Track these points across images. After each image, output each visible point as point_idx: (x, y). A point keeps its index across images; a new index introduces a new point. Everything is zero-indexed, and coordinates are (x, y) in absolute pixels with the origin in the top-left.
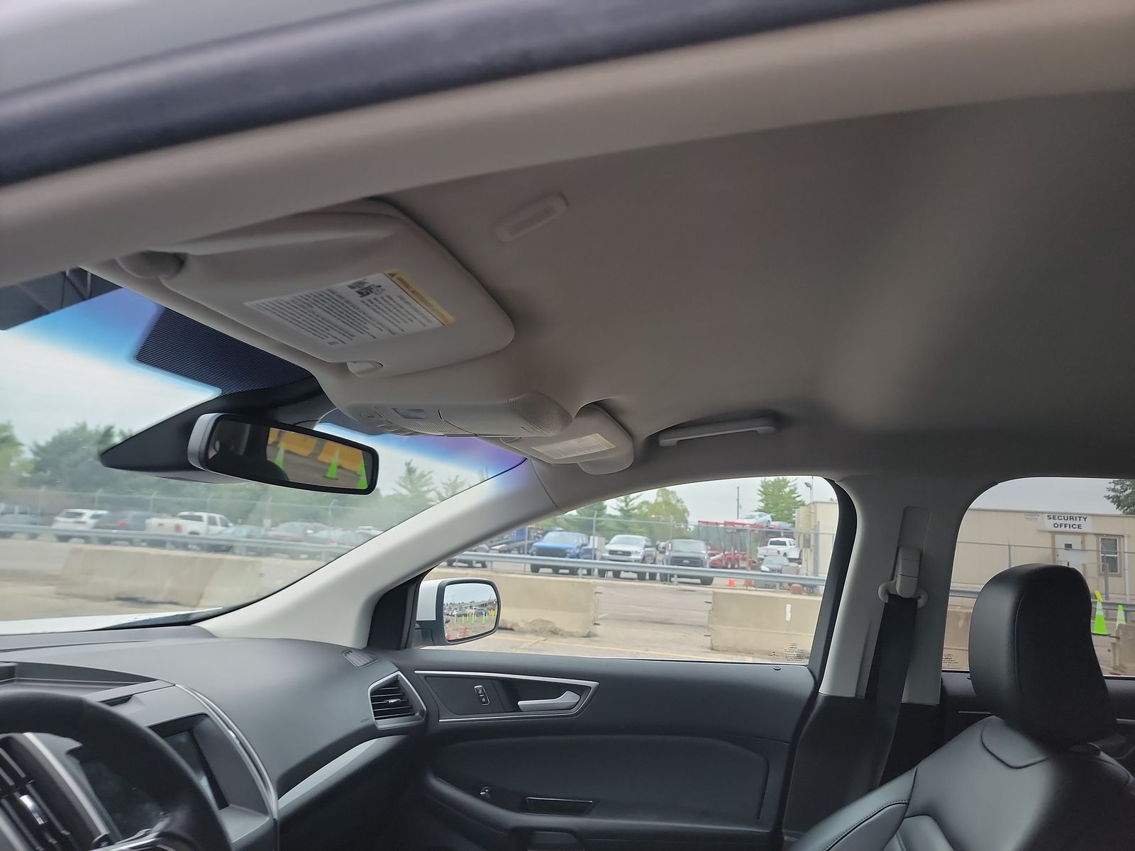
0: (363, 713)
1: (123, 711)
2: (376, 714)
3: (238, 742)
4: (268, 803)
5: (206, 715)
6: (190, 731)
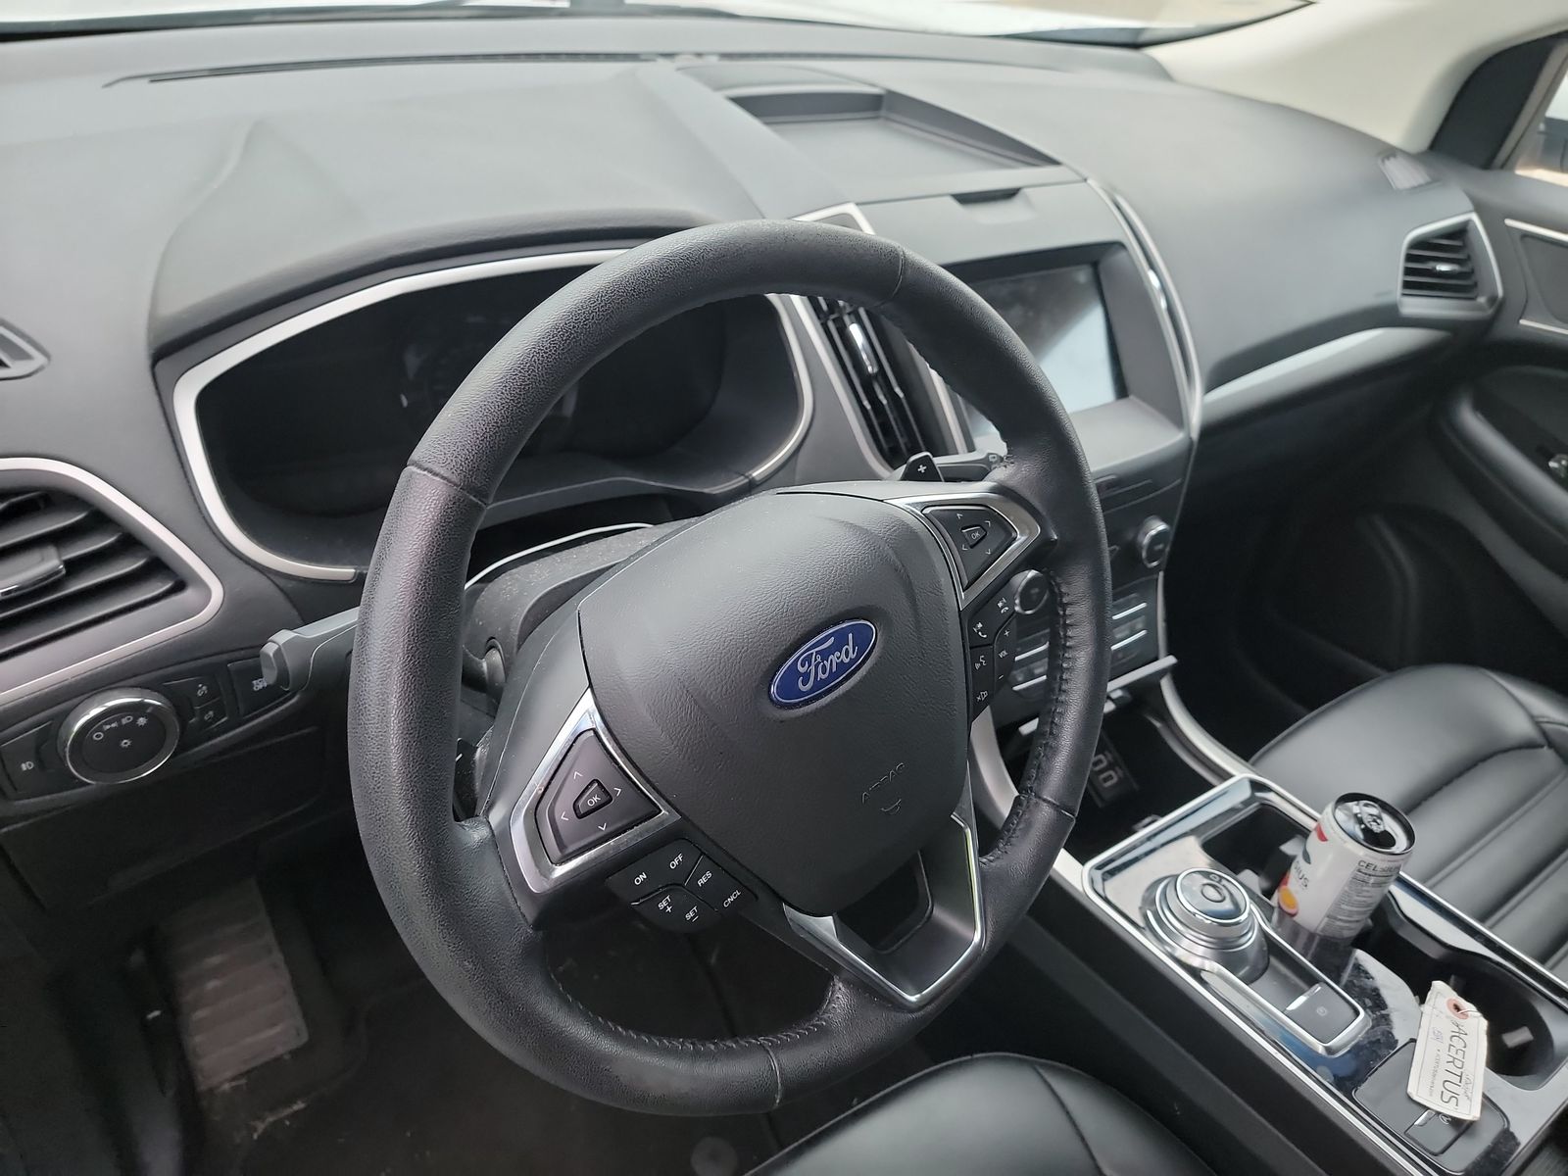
0: (1386, 281)
2: (1407, 285)
4: (1187, 412)
5: (1122, 246)
6: (1095, 265)
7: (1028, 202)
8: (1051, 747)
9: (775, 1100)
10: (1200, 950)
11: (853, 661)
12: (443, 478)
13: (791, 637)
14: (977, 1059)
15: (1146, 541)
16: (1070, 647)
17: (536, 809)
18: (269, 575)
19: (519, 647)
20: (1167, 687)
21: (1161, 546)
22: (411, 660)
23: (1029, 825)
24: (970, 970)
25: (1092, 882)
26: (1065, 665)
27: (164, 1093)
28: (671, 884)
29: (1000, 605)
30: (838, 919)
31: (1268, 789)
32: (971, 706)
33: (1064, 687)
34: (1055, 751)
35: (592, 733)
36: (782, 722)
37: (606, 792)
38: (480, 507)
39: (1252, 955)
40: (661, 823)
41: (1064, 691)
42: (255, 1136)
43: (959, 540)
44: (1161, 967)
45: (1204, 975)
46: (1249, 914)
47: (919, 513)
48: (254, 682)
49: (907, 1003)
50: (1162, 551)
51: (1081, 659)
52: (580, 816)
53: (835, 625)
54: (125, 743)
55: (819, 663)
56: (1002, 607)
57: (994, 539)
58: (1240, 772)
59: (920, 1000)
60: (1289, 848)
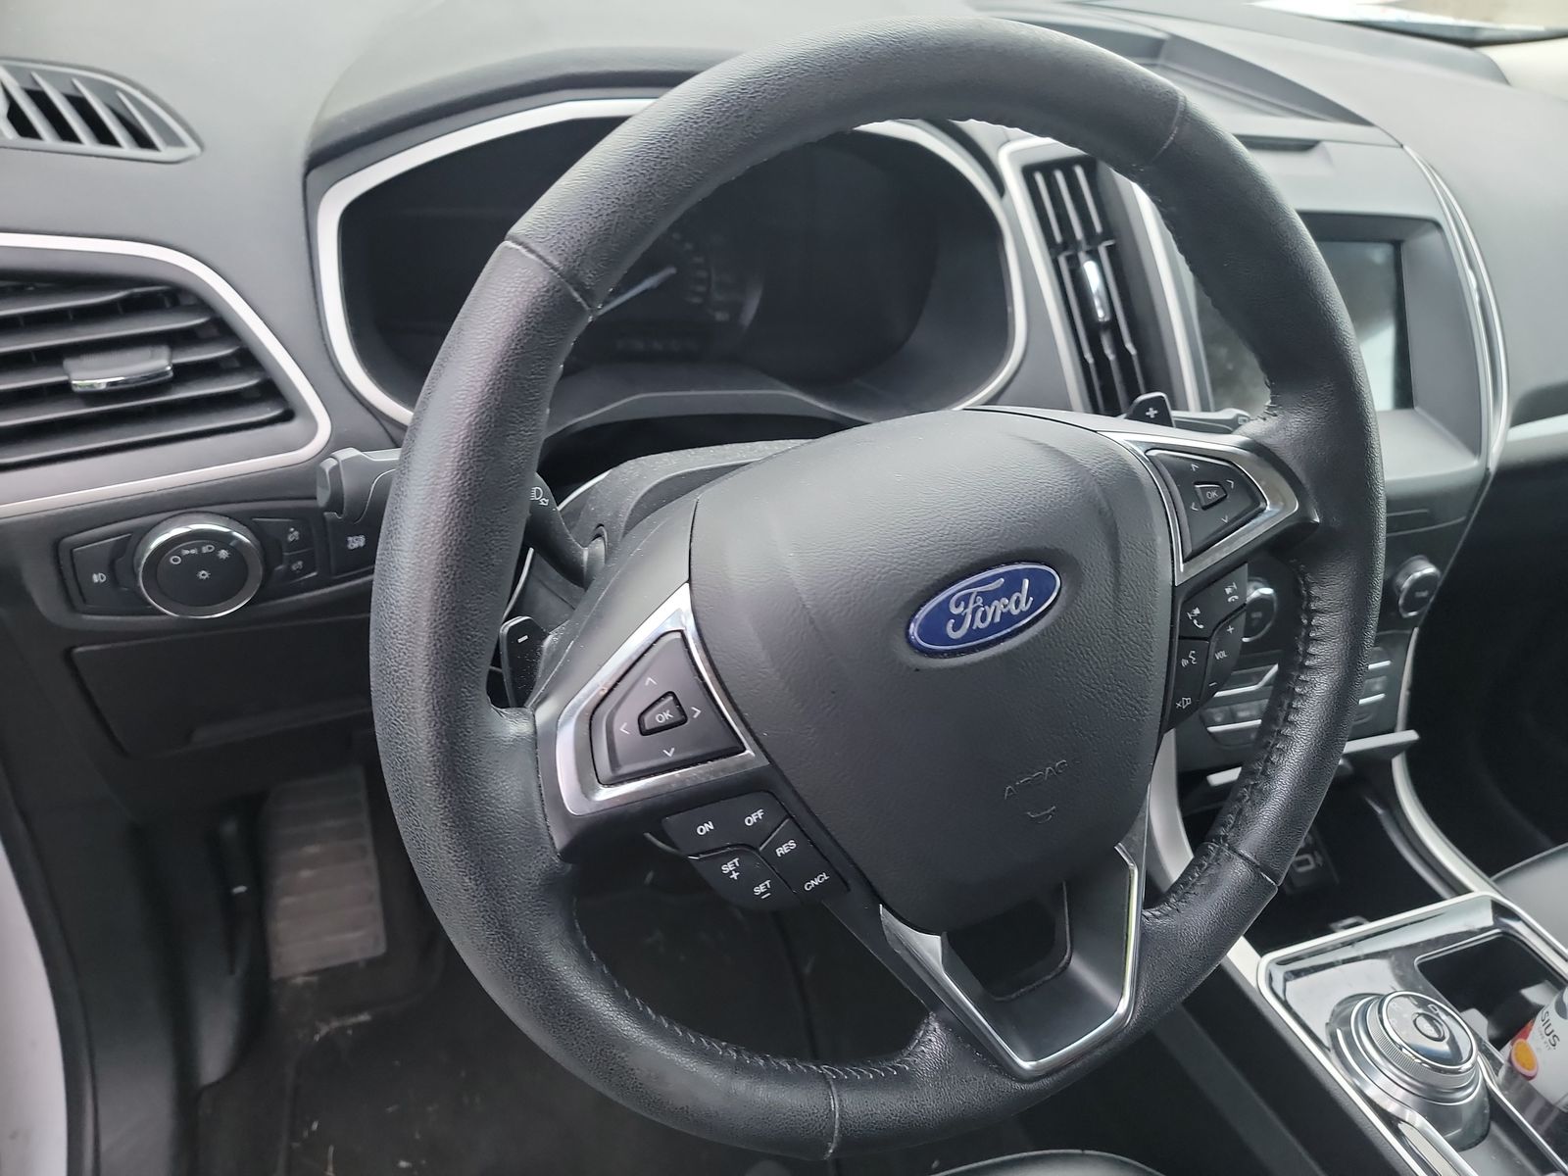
1: (1267, 166)
3: (1476, 298)
5: (1437, 225)
6: (1397, 245)
7: (1328, 158)
8: (1261, 790)
9: (827, 1148)
10: (1400, 1094)
11: (1024, 615)
12: (540, 257)
13: (948, 567)
14: (1087, 1155)
15: (1406, 584)
16: (1309, 668)
17: (593, 713)
18: (384, 422)
19: (625, 534)
20: (1399, 767)
21: (1424, 594)
22: (460, 479)
23: (1214, 882)
24: (1105, 1049)
25: (1270, 979)
26: (1297, 690)
27: (232, 972)
28: (745, 846)
29: (1228, 591)
30: (946, 940)
31: (1515, 916)
32: (1168, 712)
33: (1291, 718)
34: (1265, 796)
35: (678, 636)
36: (917, 670)
37: (682, 711)
38: (582, 308)
39: (1467, 1115)
40: (742, 765)
41: (1292, 723)
42: (317, 1038)
43: (1188, 494)
44: (1345, 1104)
45: (1402, 1126)
46: (1473, 1065)
47: (1143, 454)
48: (350, 539)
49: (1015, 1068)
50: (1424, 600)
51: (1318, 687)
52: (644, 732)
53: (1007, 564)
54: (203, 574)
55: (979, 607)
56: (1231, 595)
57: (1237, 504)
58: (1480, 887)
59: (1036, 1069)
60: (1533, 994)
